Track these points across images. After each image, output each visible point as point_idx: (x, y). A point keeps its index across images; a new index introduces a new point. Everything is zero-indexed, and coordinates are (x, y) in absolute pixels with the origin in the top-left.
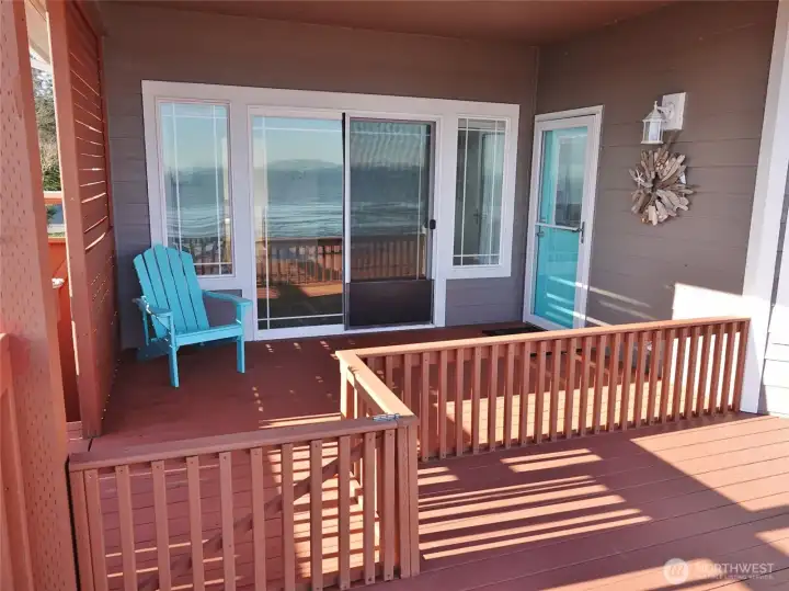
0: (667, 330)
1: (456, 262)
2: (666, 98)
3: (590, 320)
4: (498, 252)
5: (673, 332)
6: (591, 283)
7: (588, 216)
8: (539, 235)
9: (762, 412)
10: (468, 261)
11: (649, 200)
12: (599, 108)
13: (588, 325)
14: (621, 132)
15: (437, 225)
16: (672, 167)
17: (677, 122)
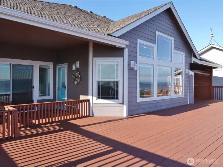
0: (79, 101)
1: (40, 96)
2: (76, 62)
3: (68, 99)
4: (50, 93)
5: (80, 102)
6: (68, 98)
7: (66, 85)
8: (59, 89)
9: (93, 116)
10: (42, 96)
11: (75, 80)
12: (67, 64)
13: (68, 100)
14: (70, 68)
15: (35, 87)
16: (77, 74)
17: (78, 66)
